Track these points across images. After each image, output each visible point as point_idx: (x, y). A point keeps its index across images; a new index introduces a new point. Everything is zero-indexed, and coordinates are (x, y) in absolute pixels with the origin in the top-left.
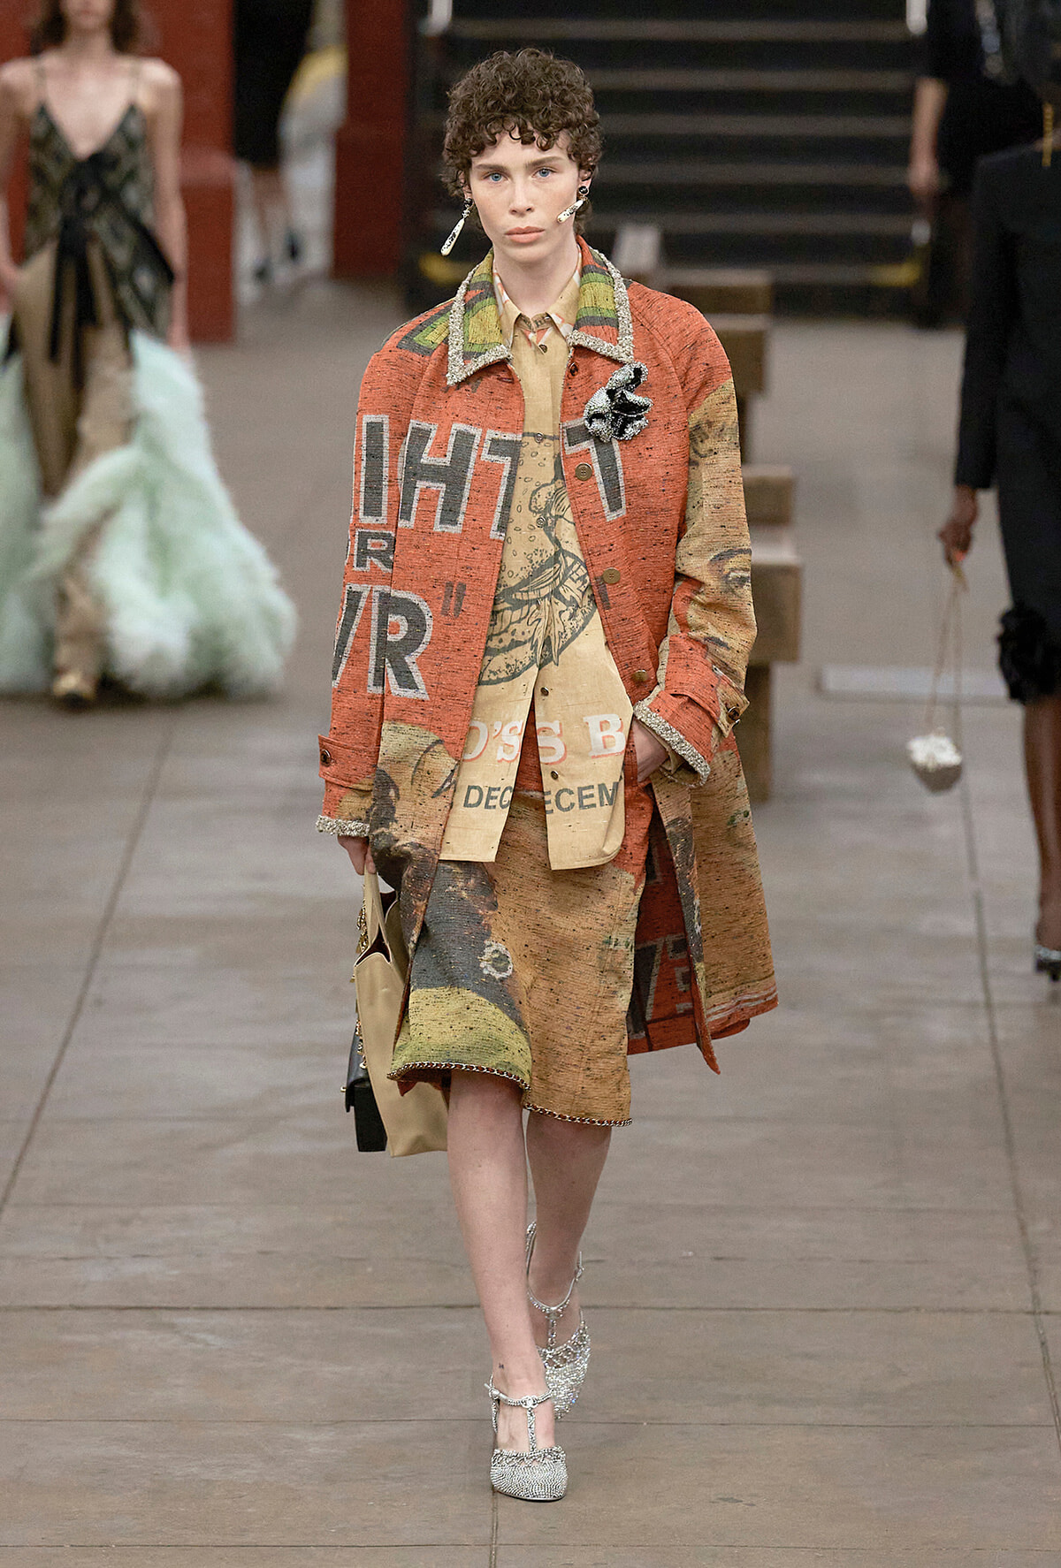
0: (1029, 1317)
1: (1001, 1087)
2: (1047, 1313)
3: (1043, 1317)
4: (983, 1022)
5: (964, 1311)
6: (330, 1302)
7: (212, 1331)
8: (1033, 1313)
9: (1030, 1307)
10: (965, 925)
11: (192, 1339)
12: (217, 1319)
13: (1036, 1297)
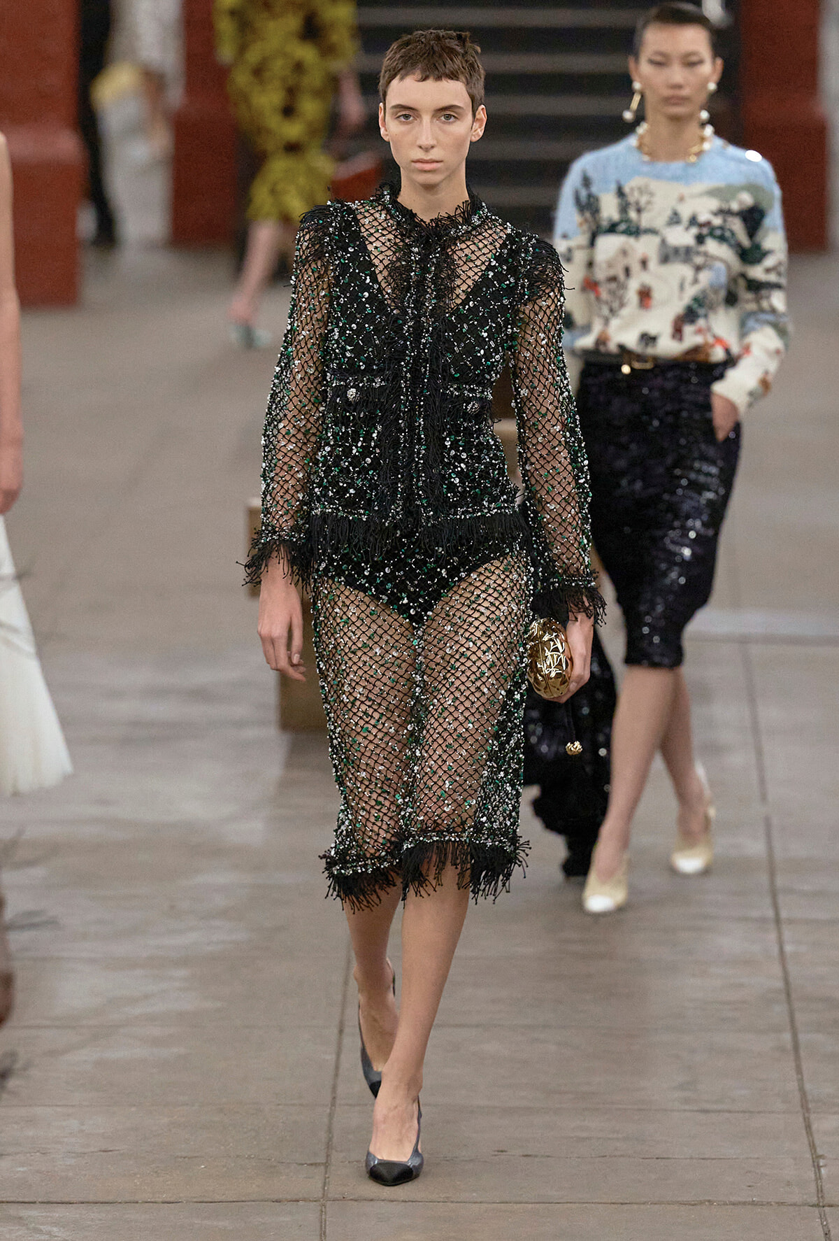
0: (816, 1210)
1: (788, 995)
2: (830, 1205)
3: (827, 1209)
4: (772, 936)
5: (753, 1203)
6: (164, 1197)
7: (55, 1224)
8: (817, 1206)
9: (814, 1200)
10: (755, 847)
11: (40, 1232)
12: (60, 1212)
13: (820, 1191)
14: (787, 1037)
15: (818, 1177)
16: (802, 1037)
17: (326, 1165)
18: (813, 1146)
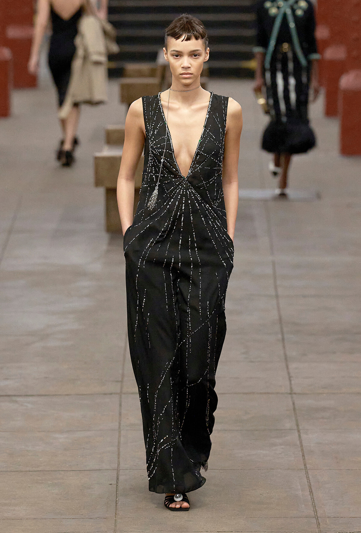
0: (289, 396)
2: (295, 394)
3: (294, 395)
4: (275, 302)
5: (268, 393)
8: (290, 394)
9: (289, 392)
10: (269, 271)
13: (291, 389)
14: (280, 336)
15: (291, 384)
16: (286, 336)
17: (122, 382)
18: (289, 373)
